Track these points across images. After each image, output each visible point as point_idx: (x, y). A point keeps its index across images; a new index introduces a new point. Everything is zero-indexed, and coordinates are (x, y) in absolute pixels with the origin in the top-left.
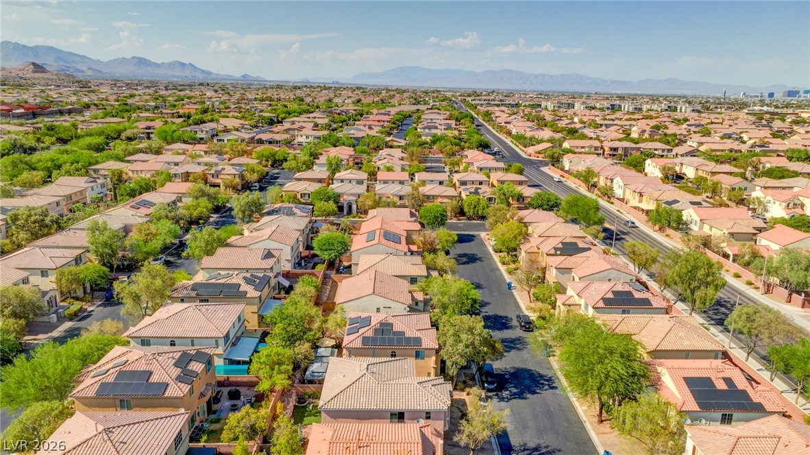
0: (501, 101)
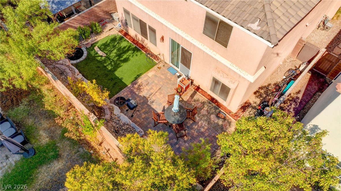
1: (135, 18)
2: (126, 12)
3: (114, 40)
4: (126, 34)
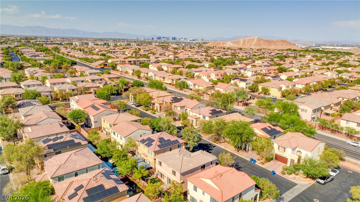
0: (51, 42)
1: (160, 173)
2: (158, 171)
3: (153, 179)
4: (157, 178)
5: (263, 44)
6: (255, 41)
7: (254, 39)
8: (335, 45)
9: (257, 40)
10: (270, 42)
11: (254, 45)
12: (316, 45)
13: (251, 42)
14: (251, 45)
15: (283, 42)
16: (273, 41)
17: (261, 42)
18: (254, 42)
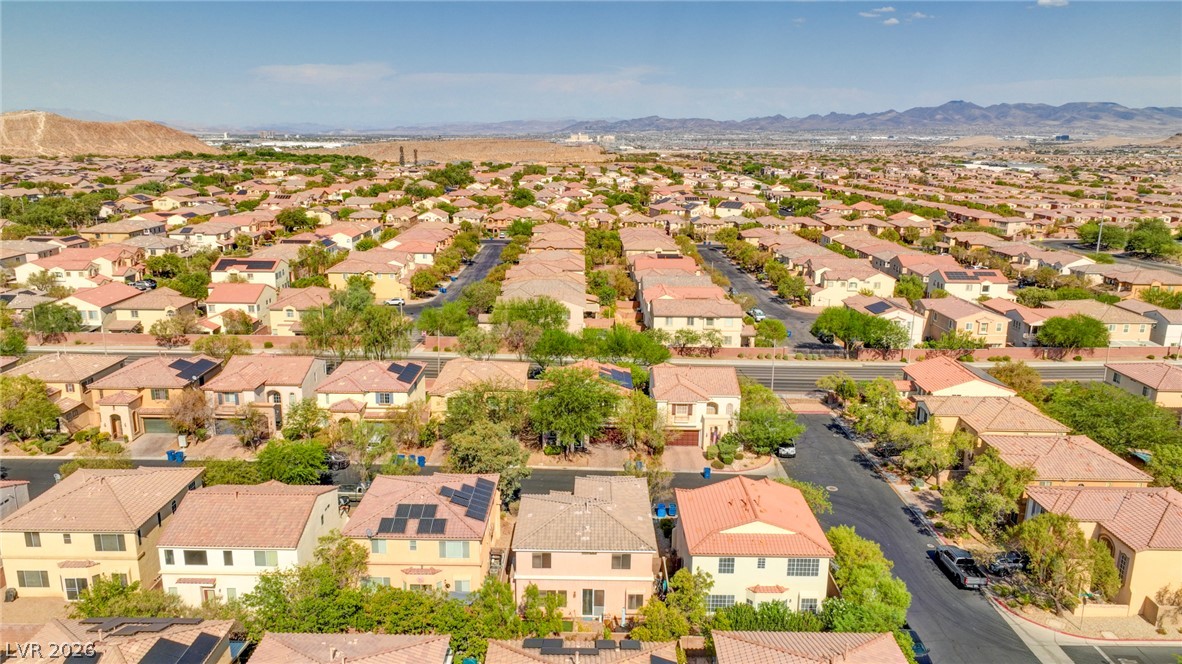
5: (76, 138)
6: (42, 125)
7: (34, 120)
8: (286, 136)
9: (47, 122)
10: (105, 129)
11: (43, 143)
12: (231, 136)
13: (23, 132)
14: (27, 141)
15: (153, 129)
16: (113, 128)
17: (69, 131)
18: (39, 131)
